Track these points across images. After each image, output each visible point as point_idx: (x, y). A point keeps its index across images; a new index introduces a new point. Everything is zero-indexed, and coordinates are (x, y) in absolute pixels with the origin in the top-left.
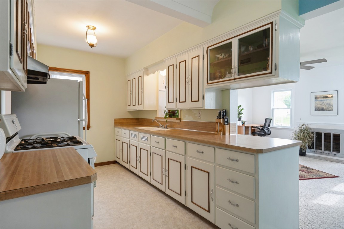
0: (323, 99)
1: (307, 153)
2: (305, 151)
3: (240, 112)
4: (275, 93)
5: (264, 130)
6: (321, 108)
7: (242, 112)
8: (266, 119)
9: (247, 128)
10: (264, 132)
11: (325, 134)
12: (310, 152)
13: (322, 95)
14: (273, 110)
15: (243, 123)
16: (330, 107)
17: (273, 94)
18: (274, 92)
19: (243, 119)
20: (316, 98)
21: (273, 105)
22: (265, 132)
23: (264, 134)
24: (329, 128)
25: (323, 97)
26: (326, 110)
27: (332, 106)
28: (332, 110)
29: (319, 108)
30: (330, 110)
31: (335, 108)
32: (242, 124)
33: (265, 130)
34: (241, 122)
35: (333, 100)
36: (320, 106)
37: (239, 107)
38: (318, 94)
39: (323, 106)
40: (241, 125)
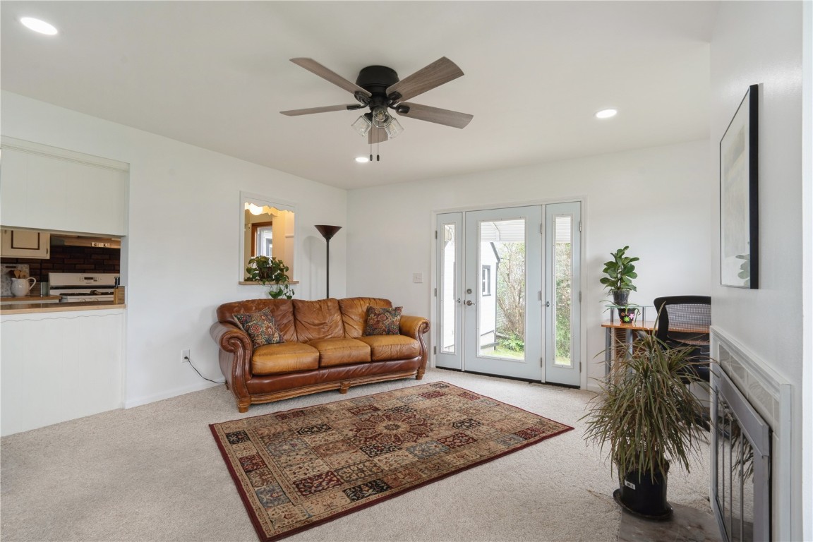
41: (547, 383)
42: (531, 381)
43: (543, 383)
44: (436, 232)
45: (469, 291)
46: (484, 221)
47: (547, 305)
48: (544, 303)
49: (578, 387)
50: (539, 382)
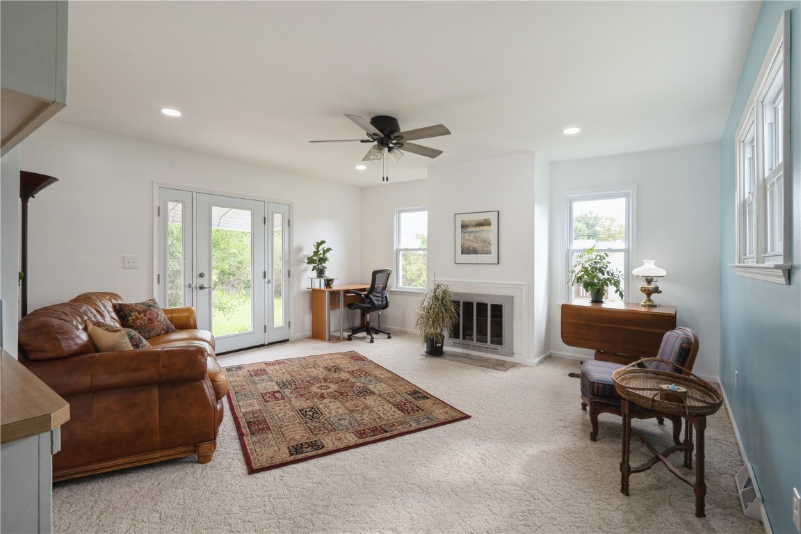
0: (474, 229)
1: (445, 348)
2: (440, 345)
3: (321, 256)
4: (403, 215)
5: (370, 299)
6: (471, 248)
7: (327, 255)
8: (375, 273)
9: (334, 294)
10: (369, 303)
11: (478, 304)
12: (454, 345)
13: (473, 221)
14: (398, 251)
15: (329, 283)
16: (487, 247)
17: (399, 218)
18: (400, 212)
19: (328, 274)
20: (464, 226)
21: (399, 242)
22: (373, 301)
23: (370, 308)
24: (486, 292)
25: (474, 224)
26: (481, 253)
27: (490, 245)
28: (490, 253)
29: (468, 248)
30: (487, 253)
31: (494, 248)
32: (326, 285)
33: (373, 298)
34: (323, 280)
35: (490, 230)
36: (471, 244)
37: (319, 244)
38: (467, 218)
39: (475, 245)
40: (323, 287)
41: (269, 344)
42: (258, 347)
43: (267, 345)
44: (159, 208)
45: (201, 275)
46: (216, 206)
47: (269, 282)
48: (266, 280)
49: (287, 340)
50: (263, 345)
